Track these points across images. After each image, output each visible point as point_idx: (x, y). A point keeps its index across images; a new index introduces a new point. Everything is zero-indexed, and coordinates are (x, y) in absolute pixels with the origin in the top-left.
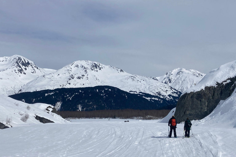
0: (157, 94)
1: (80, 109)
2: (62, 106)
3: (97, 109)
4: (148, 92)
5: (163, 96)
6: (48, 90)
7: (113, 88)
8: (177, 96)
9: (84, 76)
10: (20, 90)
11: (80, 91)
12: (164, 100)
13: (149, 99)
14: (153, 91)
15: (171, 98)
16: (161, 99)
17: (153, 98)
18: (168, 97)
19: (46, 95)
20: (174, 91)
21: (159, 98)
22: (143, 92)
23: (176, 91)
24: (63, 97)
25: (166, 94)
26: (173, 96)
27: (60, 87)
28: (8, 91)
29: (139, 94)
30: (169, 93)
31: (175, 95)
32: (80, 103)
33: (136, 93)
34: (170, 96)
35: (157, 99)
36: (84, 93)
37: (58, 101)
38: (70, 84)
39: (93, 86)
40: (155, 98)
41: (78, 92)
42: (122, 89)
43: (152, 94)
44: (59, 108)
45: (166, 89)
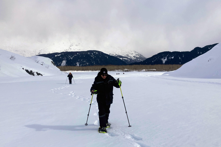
0: (126, 56)
1: (78, 65)
2: (66, 63)
3: (89, 65)
4: (121, 54)
5: (130, 57)
6: (57, 53)
7: (99, 52)
8: (139, 57)
9: (79, 44)
10: (39, 53)
11: (78, 54)
12: (131, 59)
13: (121, 59)
14: (124, 54)
15: (135, 58)
16: (129, 59)
17: (124, 59)
18: (133, 58)
19: (56, 56)
20: (137, 54)
21: (128, 58)
22: (117, 54)
23: (138, 54)
24: (67, 57)
25: (132, 56)
26: (136, 57)
27: (65, 51)
28: (31, 53)
29: (115, 56)
30: (134, 55)
31: (137, 56)
32: (78, 62)
33: (113, 55)
34: (134, 57)
35: (126, 59)
36: (80, 55)
37: (64, 60)
38: (71, 49)
39: (86, 50)
40: (125, 58)
41: (77, 54)
42: (104, 52)
43: (123, 56)
44: (65, 64)
45: (132, 53)
